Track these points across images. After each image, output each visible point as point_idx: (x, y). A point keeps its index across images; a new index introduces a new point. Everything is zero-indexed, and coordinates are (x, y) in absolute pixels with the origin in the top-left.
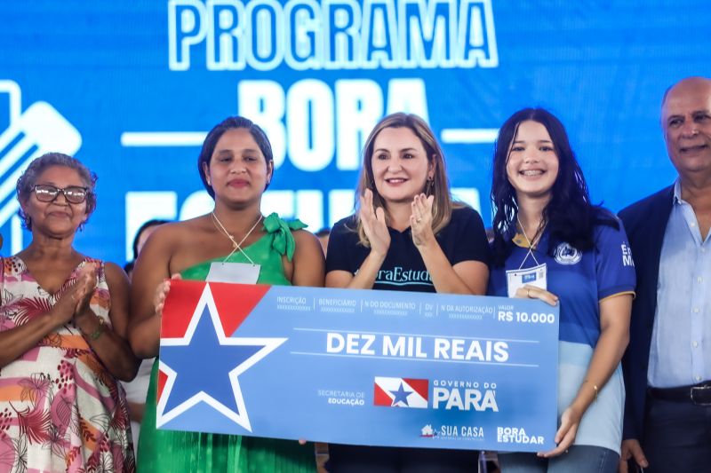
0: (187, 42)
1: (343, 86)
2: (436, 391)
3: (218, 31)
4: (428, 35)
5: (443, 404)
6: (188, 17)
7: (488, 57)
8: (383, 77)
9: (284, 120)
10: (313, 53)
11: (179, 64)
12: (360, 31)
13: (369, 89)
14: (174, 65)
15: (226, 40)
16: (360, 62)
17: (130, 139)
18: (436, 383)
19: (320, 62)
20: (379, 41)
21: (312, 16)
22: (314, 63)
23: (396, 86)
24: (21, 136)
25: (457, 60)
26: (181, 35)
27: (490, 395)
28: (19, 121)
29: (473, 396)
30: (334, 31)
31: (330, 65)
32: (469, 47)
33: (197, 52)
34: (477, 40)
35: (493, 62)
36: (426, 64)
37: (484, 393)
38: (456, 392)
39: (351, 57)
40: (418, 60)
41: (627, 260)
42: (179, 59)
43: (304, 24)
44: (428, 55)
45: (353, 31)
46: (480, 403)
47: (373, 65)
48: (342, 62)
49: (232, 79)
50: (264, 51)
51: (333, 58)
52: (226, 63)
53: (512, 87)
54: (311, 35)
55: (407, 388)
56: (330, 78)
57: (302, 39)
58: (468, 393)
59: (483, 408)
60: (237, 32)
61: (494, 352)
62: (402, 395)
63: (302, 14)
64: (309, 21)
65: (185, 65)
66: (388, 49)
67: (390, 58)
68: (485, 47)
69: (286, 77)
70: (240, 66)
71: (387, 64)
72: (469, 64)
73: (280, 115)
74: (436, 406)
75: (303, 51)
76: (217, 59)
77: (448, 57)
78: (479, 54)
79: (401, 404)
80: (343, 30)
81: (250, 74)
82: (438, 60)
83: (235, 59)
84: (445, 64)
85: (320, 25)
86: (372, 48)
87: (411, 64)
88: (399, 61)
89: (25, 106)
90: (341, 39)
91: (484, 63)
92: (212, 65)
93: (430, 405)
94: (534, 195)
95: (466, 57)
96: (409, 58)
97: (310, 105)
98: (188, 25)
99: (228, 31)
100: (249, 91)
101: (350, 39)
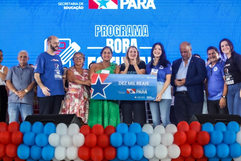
0: (98, 32)
1: (123, 39)
2: (137, 91)
4: (137, 31)
5: (138, 93)
6: (98, 28)
7: (147, 35)
8: (130, 38)
9: (114, 45)
10: (118, 34)
12: (126, 30)
13: (128, 40)
14: (96, 36)
15: (104, 32)
16: (126, 35)
17: (88, 48)
18: (137, 89)
20: (129, 32)
21: (118, 28)
22: (118, 36)
23: (132, 40)
24: (71, 47)
25: (142, 35)
26: (97, 31)
27: (146, 91)
28: (70, 45)
29: (143, 91)
30: (122, 30)
31: (121, 36)
32: (144, 33)
33: (100, 34)
34: (145, 32)
35: (148, 36)
37: (145, 91)
38: (140, 91)
39: (125, 35)
41: (171, 69)
42: (97, 35)
43: (117, 29)
44: (137, 35)
45: (125, 30)
46: (144, 92)
47: (128, 36)
48: (123, 35)
49: (105, 38)
50: (110, 34)
51: (122, 35)
52: (104, 35)
53: (151, 40)
54: (118, 31)
55: (132, 90)
56: (121, 38)
57: (117, 32)
58: (142, 91)
59: (145, 93)
60: (106, 31)
61: (146, 84)
62: (131, 92)
63: (117, 28)
65: (98, 36)
66: (131, 33)
67: (131, 35)
69: (114, 38)
70: (107, 36)
71: (130, 36)
73: (113, 44)
74: (137, 93)
76: (103, 35)
77: (141, 35)
78: (146, 34)
79: (131, 93)
80: (123, 30)
81: (108, 37)
83: (106, 35)
84: (140, 36)
85: (120, 29)
86: (128, 33)
87: (135, 36)
88: (133, 35)
89: (72, 43)
90: (123, 32)
91: (146, 36)
92: (102, 36)
93: (136, 93)
94: (157, 57)
95: (143, 35)
96: (134, 35)
97: (118, 42)
98: (98, 29)
99: (104, 30)
100: (108, 40)
101: (125, 32)
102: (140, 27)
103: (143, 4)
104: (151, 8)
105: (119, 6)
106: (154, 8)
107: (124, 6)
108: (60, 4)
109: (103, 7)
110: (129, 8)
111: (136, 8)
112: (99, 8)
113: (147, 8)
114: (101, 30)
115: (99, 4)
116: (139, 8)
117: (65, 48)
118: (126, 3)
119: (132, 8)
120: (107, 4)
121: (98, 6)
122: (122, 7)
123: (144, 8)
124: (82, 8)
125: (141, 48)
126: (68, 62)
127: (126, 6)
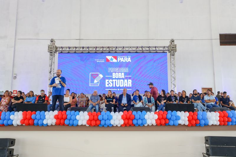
4: (124, 70)
8: (121, 73)
9: (115, 75)
11: (109, 72)
13: (120, 73)
17: (106, 76)
19: (118, 72)
25: (126, 72)
28: (99, 75)
33: (110, 71)
34: (127, 70)
36: (124, 72)
43: (117, 69)
45: (120, 70)
49: (112, 73)
56: (118, 73)
60: (113, 70)
67: (122, 71)
69: (115, 73)
81: (113, 72)
91: (128, 72)
100: (113, 73)
102: (125, 68)
103: (126, 60)
104: (129, 61)
105: (117, 61)
106: (130, 61)
107: (119, 61)
108: (96, 60)
109: (112, 61)
110: (121, 61)
111: (124, 61)
112: (110, 61)
113: (128, 61)
114: (111, 69)
115: (110, 60)
116: (125, 61)
117: (97, 76)
118: (120, 60)
119: (122, 61)
120: (113, 60)
121: (109, 61)
122: (118, 61)
123: (127, 61)
124: (104, 61)
125: (125, 76)
126: (98, 82)
127: (120, 61)
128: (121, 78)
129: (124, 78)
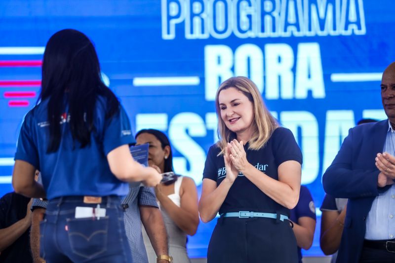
0: (173, 22)
1: (269, 48)
3: (193, 15)
4: (322, 15)
6: (174, 7)
7: (360, 28)
8: (293, 42)
9: (233, 69)
10: (250, 28)
11: (168, 36)
12: (280, 14)
13: (285, 50)
14: (165, 36)
15: (197, 20)
16: (280, 33)
17: (138, 82)
19: (255, 33)
20: (292, 19)
21: (250, 5)
22: (252, 34)
23: (303, 48)
25: (341, 31)
26: (169, 18)
30: (263, 14)
31: (261, 35)
32: (348, 23)
33: (180, 28)
34: (353, 17)
35: (363, 31)
36: (320, 33)
39: (274, 30)
40: (316, 31)
42: (168, 33)
43: (245, 10)
44: (322, 28)
45: (275, 14)
47: (288, 34)
48: (268, 33)
49: (201, 45)
50: (221, 27)
51: (263, 30)
52: (197, 35)
53: (375, 47)
54: (249, 17)
56: (261, 43)
57: (244, 19)
60: (204, 16)
63: (244, 4)
64: (248, 8)
65: (172, 36)
66: (297, 25)
67: (299, 30)
68: (358, 23)
69: (234, 43)
70: (205, 36)
71: (296, 34)
72: (348, 33)
73: (230, 65)
75: (244, 27)
76: (192, 32)
77: (335, 29)
78: (355, 27)
81: (212, 41)
82: (329, 30)
83: (203, 32)
84: (333, 33)
85: (255, 11)
86: (287, 24)
87: (312, 34)
88: (304, 32)
90: (268, 19)
91: (357, 32)
92: (188, 36)
95: (346, 28)
96: (310, 29)
97: (249, 60)
98: (174, 11)
99: (198, 15)
100: (211, 52)
101: (274, 19)
114: (184, 13)
125: (336, 78)
128: (287, 94)
129: (319, 92)
